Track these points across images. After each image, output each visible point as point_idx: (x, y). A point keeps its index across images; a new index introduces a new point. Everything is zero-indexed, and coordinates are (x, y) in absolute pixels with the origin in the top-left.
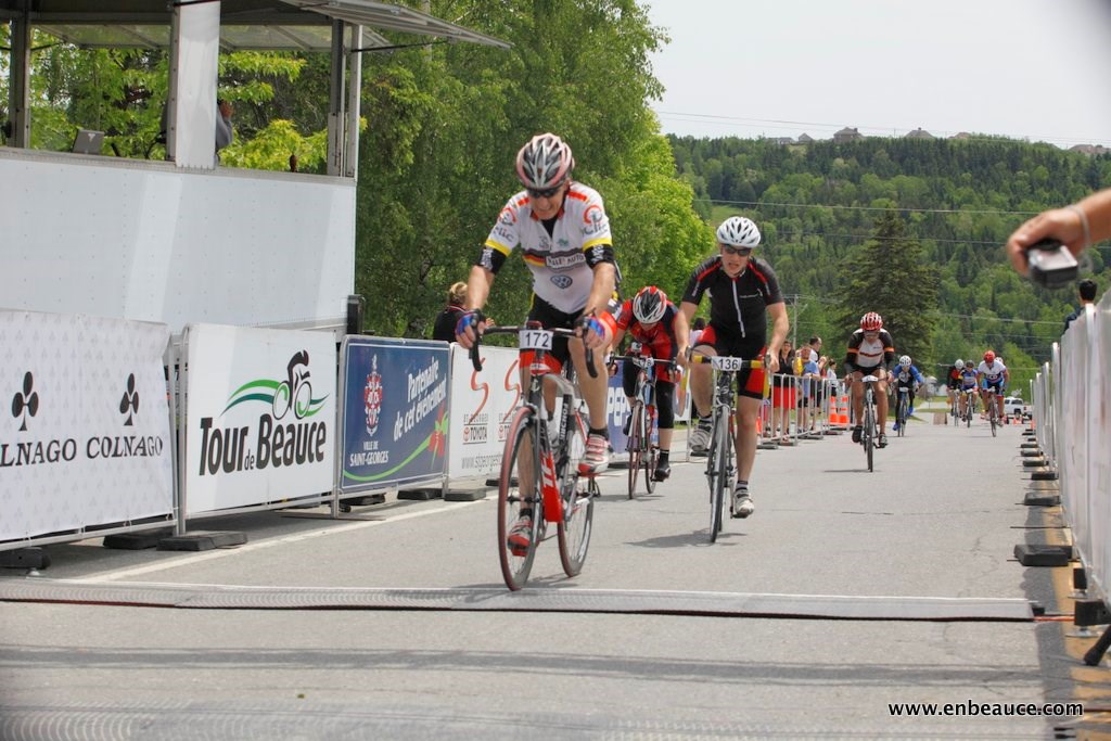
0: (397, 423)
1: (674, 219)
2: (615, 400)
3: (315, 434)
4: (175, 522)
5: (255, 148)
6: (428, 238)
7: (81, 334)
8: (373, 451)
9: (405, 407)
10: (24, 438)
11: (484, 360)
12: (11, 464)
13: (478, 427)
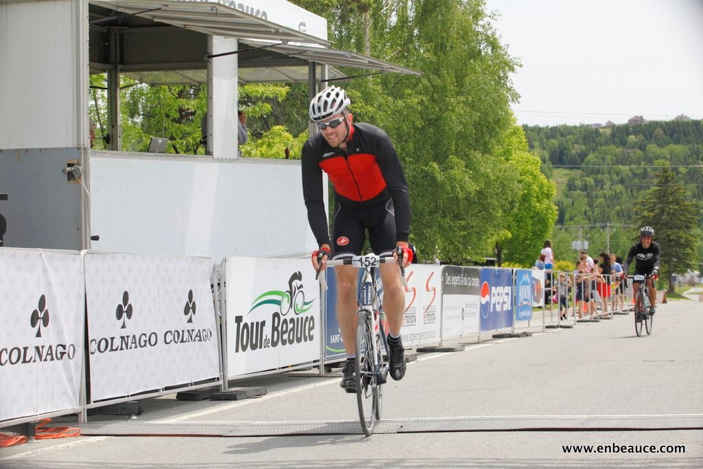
1: (529, 179)
3: (307, 323)
4: (221, 382)
5: (262, 144)
7: (158, 266)
10: (124, 333)
11: (412, 273)
12: (116, 350)
13: (410, 315)
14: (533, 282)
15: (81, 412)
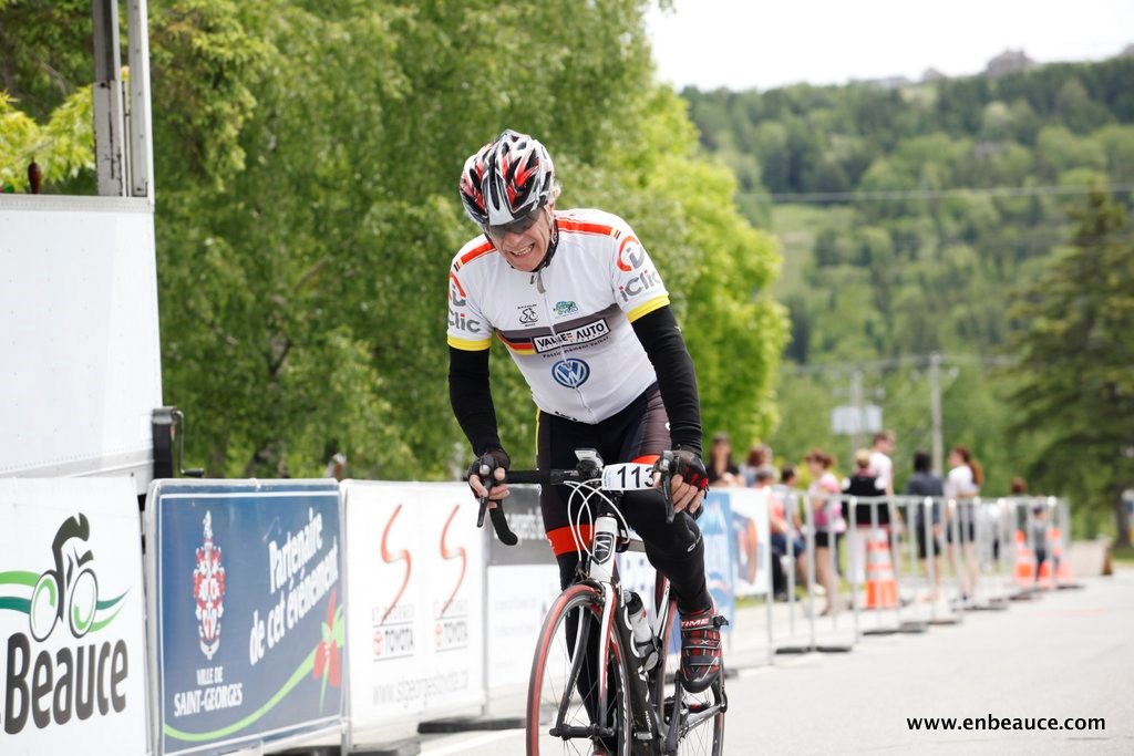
0: (254, 632)
1: (708, 234)
3: (108, 662)
6: (279, 299)
8: (215, 685)
9: (268, 601)
11: (399, 508)
13: (397, 629)
14: (737, 525)
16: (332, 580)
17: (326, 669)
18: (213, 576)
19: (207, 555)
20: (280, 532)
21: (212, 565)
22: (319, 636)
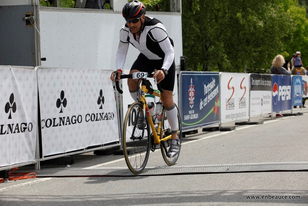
0: (201, 103)
2: (282, 91)
4: (120, 144)
7: (82, 75)
8: (192, 114)
9: (204, 97)
10: (62, 115)
11: (232, 78)
12: (57, 126)
13: (231, 103)
14: (303, 83)
15: (36, 163)
16: (217, 93)
17: (216, 111)
18: (192, 91)
19: (191, 87)
20: (206, 83)
21: (192, 89)
22: (215, 104)
